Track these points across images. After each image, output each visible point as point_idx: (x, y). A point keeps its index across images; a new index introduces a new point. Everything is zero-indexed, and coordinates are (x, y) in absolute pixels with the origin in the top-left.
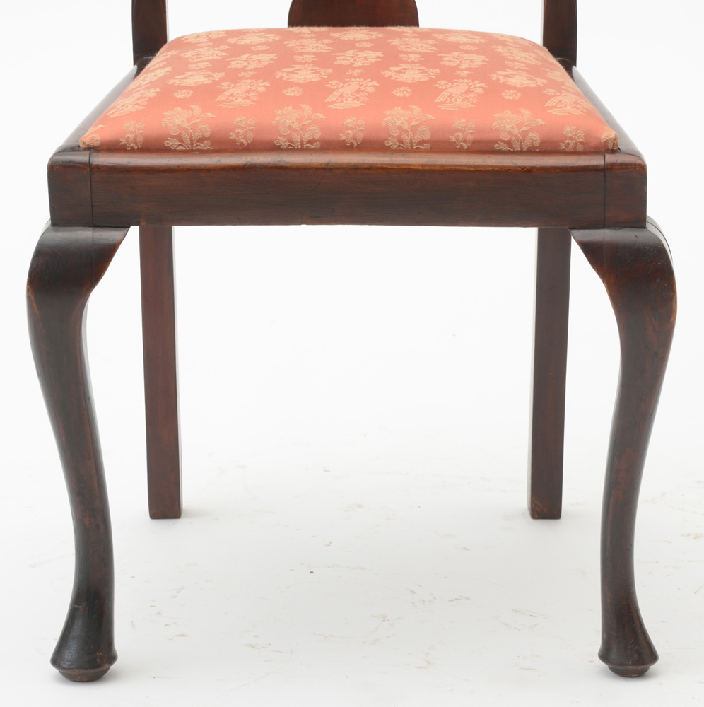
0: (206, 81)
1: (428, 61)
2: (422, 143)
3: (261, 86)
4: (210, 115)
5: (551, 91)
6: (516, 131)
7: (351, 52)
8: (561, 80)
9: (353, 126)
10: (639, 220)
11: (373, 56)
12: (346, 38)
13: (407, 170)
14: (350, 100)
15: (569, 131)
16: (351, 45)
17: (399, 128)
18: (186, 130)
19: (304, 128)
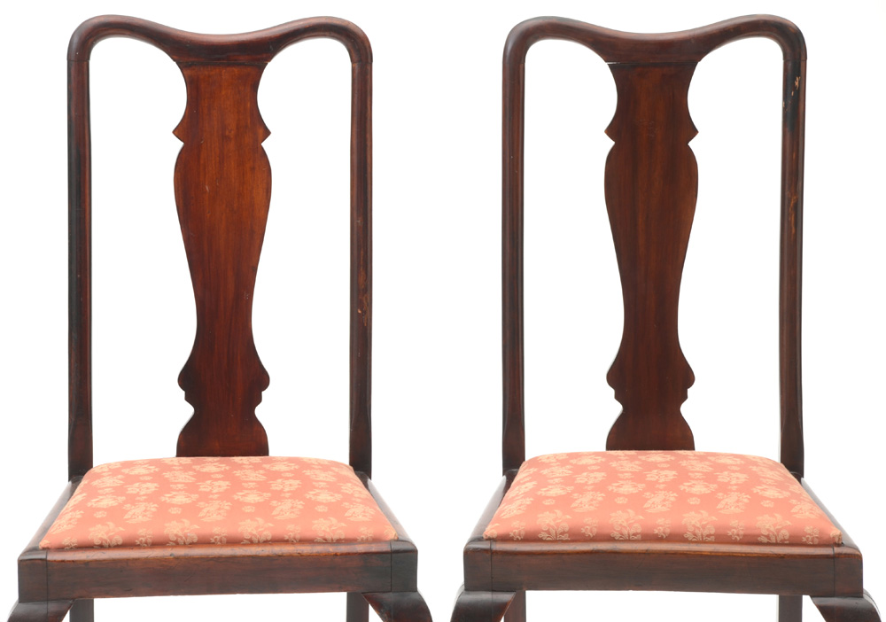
0: (562, 492)
1: (709, 478)
2: (709, 536)
3: (600, 496)
4: (568, 517)
5: (794, 501)
6: (772, 529)
7: (656, 471)
8: (799, 492)
9: (663, 525)
10: (858, 592)
11: (671, 474)
12: (650, 460)
13: (700, 555)
14: (659, 507)
15: (808, 529)
16: (654, 466)
17: (694, 526)
18: (553, 527)
19: (630, 525)
